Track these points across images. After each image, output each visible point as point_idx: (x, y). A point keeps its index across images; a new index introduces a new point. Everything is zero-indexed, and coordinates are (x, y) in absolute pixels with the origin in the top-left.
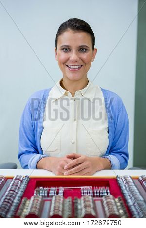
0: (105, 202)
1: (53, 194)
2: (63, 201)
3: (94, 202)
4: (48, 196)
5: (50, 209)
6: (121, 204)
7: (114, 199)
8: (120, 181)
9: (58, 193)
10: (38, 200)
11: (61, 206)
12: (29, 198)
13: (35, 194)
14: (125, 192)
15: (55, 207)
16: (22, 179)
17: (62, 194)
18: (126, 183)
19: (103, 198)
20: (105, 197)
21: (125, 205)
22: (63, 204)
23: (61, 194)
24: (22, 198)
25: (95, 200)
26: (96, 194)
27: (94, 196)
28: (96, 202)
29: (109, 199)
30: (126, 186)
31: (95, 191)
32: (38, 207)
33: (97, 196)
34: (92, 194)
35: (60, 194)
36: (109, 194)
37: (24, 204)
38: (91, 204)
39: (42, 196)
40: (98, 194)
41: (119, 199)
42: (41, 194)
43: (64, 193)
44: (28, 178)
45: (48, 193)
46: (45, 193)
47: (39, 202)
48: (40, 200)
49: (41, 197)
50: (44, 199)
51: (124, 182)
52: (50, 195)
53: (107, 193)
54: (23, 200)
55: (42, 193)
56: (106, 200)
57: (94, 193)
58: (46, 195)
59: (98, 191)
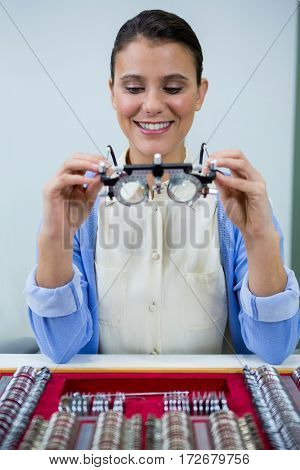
0: (215, 425)
1: (101, 408)
2: (123, 424)
3: (191, 426)
4: (90, 412)
5: (92, 440)
6: (252, 429)
7: (236, 420)
8: (251, 380)
9: (111, 406)
10: (67, 421)
11: (117, 434)
12: (48, 417)
13: (60, 409)
14: (262, 402)
15: (103, 436)
16: (33, 375)
17: (121, 408)
18: (264, 383)
19: (212, 417)
20: (217, 415)
21: (260, 432)
22: (122, 430)
23: (118, 408)
24: (31, 416)
25: (194, 421)
26: (195, 408)
27: (192, 413)
28: (196, 425)
29: (224, 418)
30: (265, 389)
31: (195, 402)
32: (66, 436)
33: (198, 413)
34: (188, 409)
35: (116, 408)
36: (225, 408)
37: (37, 431)
38: (185, 429)
39: (77, 412)
40: (201, 408)
41: (246, 418)
42: (74, 408)
43: (124, 405)
44: (48, 372)
45: (90, 405)
46: (82, 406)
47: (69, 425)
48: (72, 421)
49: (73, 414)
50: (81, 418)
51: (260, 381)
52: (94, 409)
53: (221, 405)
54: (34, 421)
55: (76, 405)
56: (217, 420)
57: (191, 405)
58: (85, 409)
59: (201, 402)
